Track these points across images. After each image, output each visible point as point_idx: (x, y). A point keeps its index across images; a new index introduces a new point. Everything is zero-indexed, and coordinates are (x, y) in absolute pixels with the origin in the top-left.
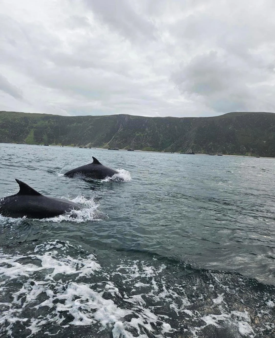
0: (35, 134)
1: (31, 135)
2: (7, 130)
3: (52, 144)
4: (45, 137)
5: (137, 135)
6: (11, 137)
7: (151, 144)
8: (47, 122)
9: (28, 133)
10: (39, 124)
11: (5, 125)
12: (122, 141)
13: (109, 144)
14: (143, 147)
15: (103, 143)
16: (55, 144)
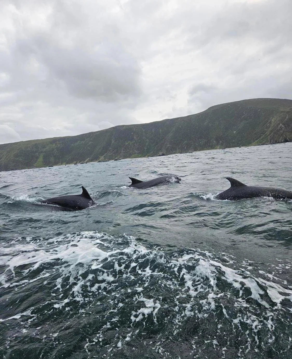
0: (45, 158)
1: (41, 159)
2: (20, 158)
3: (58, 165)
4: (52, 159)
5: (127, 144)
6: (25, 164)
7: (138, 151)
8: (54, 145)
9: (37, 158)
10: (47, 148)
11: (19, 154)
12: (113, 152)
13: (104, 157)
14: (131, 155)
15: (100, 156)
16: (60, 164)
